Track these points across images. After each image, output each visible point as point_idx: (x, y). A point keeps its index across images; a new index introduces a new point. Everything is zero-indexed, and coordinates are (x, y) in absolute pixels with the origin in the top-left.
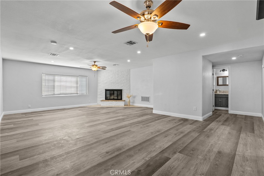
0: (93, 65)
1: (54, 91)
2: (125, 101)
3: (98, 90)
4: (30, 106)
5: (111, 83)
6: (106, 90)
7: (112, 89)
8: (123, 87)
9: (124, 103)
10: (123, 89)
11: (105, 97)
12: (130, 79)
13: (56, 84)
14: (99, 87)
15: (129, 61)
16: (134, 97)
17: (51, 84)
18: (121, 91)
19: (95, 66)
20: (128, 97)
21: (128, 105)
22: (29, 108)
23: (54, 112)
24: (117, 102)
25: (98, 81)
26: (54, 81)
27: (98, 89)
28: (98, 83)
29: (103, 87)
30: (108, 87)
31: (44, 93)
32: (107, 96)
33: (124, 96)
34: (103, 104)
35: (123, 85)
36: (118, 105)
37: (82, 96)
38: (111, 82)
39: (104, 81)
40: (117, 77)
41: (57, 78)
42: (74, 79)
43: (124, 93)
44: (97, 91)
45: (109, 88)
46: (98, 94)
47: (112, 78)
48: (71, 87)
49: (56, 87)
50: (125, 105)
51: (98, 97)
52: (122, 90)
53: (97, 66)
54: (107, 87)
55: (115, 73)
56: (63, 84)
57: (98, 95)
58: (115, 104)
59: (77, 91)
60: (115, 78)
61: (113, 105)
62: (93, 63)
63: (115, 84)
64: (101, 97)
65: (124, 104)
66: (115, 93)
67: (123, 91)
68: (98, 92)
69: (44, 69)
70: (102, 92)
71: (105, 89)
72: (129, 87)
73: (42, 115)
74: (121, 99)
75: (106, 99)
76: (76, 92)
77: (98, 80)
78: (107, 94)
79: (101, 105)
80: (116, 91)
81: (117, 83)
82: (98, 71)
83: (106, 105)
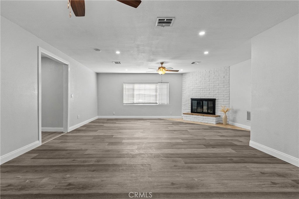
0: (160, 68)
1: (133, 99)
2: (219, 116)
3: (183, 100)
4: (114, 113)
5: (198, 90)
6: (192, 100)
7: (200, 98)
8: (217, 96)
9: (215, 120)
10: (217, 98)
11: (190, 109)
12: (229, 82)
13: (136, 93)
14: (184, 96)
15: (206, 53)
16: (235, 112)
17: (131, 93)
18: (213, 101)
19: (161, 69)
20: (224, 111)
21: (222, 124)
22: (114, 115)
23: (128, 121)
24: (204, 117)
25: (183, 88)
26: (133, 89)
27: (183, 98)
28: (183, 90)
29: (188, 96)
30: (195, 96)
31: (125, 102)
32: (193, 108)
33: (219, 110)
34: (186, 118)
35: (217, 91)
36: (207, 122)
37: (162, 106)
38: (199, 88)
39: (190, 88)
40: (209, 80)
41: (136, 86)
42: (153, 86)
43: (218, 105)
44: (181, 101)
46: (182, 104)
47: (201, 83)
48: (150, 96)
49: (135, 96)
50: (217, 124)
51: (182, 108)
52: (215, 99)
53: (164, 68)
54: (193, 96)
55: (204, 74)
56: (142, 92)
57: (182, 106)
58: (202, 119)
59: (156, 100)
60: (205, 82)
61: (200, 121)
62: (160, 65)
63: (205, 90)
64: (185, 108)
65: (216, 122)
66: (204, 104)
67: (216, 101)
68: (183, 102)
69: (125, 78)
70: (187, 102)
71: (191, 99)
72: (227, 96)
73: (115, 123)
74: (214, 113)
75: (192, 112)
76: (154, 102)
77: (183, 86)
78: (193, 105)
79: (184, 119)
80: (207, 102)
81: (208, 89)
82: (183, 75)
83: (189, 120)
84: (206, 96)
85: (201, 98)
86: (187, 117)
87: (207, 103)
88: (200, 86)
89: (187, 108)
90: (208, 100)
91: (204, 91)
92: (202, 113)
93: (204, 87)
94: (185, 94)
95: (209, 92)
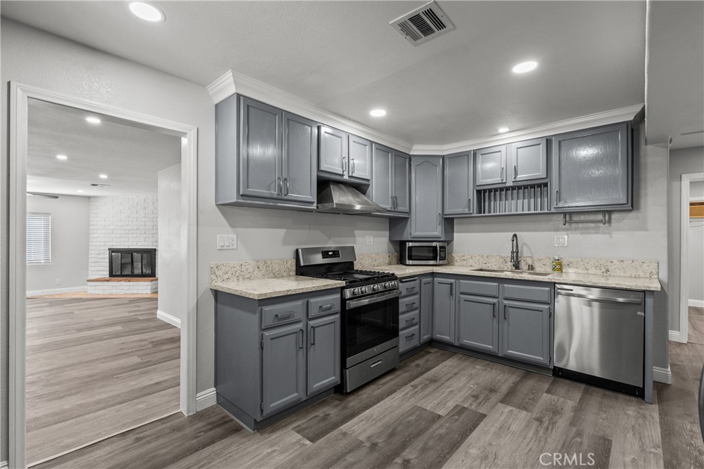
3: (90, 252)
5: (125, 232)
6: (112, 251)
7: (127, 247)
9: (150, 287)
10: (158, 248)
11: (108, 269)
14: (94, 244)
18: (152, 253)
24: (131, 283)
25: (91, 227)
27: (90, 248)
28: (91, 232)
29: (103, 244)
34: (93, 288)
36: (136, 292)
38: (126, 228)
39: (107, 227)
40: (143, 215)
44: (88, 254)
45: (121, 245)
46: (90, 260)
47: (130, 219)
51: (90, 268)
52: (155, 250)
54: (114, 244)
55: (136, 204)
57: (90, 264)
58: (127, 288)
60: (137, 218)
61: (123, 292)
63: (136, 233)
64: (98, 268)
65: (152, 289)
66: (134, 259)
67: (157, 253)
68: (90, 256)
70: (101, 256)
71: (109, 249)
74: (152, 274)
75: (111, 275)
77: (91, 223)
78: (113, 261)
79: (89, 292)
80: (140, 255)
81: (143, 232)
82: (91, 200)
83: (101, 292)
84: (139, 244)
85: (130, 247)
86: (97, 287)
87: (140, 257)
88: (128, 225)
89: (102, 268)
90: (142, 252)
91: (135, 235)
92: (133, 276)
93: (135, 228)
94: (95, 240)
95: (145, 236)
